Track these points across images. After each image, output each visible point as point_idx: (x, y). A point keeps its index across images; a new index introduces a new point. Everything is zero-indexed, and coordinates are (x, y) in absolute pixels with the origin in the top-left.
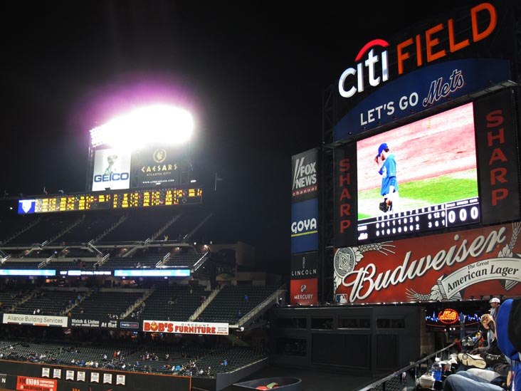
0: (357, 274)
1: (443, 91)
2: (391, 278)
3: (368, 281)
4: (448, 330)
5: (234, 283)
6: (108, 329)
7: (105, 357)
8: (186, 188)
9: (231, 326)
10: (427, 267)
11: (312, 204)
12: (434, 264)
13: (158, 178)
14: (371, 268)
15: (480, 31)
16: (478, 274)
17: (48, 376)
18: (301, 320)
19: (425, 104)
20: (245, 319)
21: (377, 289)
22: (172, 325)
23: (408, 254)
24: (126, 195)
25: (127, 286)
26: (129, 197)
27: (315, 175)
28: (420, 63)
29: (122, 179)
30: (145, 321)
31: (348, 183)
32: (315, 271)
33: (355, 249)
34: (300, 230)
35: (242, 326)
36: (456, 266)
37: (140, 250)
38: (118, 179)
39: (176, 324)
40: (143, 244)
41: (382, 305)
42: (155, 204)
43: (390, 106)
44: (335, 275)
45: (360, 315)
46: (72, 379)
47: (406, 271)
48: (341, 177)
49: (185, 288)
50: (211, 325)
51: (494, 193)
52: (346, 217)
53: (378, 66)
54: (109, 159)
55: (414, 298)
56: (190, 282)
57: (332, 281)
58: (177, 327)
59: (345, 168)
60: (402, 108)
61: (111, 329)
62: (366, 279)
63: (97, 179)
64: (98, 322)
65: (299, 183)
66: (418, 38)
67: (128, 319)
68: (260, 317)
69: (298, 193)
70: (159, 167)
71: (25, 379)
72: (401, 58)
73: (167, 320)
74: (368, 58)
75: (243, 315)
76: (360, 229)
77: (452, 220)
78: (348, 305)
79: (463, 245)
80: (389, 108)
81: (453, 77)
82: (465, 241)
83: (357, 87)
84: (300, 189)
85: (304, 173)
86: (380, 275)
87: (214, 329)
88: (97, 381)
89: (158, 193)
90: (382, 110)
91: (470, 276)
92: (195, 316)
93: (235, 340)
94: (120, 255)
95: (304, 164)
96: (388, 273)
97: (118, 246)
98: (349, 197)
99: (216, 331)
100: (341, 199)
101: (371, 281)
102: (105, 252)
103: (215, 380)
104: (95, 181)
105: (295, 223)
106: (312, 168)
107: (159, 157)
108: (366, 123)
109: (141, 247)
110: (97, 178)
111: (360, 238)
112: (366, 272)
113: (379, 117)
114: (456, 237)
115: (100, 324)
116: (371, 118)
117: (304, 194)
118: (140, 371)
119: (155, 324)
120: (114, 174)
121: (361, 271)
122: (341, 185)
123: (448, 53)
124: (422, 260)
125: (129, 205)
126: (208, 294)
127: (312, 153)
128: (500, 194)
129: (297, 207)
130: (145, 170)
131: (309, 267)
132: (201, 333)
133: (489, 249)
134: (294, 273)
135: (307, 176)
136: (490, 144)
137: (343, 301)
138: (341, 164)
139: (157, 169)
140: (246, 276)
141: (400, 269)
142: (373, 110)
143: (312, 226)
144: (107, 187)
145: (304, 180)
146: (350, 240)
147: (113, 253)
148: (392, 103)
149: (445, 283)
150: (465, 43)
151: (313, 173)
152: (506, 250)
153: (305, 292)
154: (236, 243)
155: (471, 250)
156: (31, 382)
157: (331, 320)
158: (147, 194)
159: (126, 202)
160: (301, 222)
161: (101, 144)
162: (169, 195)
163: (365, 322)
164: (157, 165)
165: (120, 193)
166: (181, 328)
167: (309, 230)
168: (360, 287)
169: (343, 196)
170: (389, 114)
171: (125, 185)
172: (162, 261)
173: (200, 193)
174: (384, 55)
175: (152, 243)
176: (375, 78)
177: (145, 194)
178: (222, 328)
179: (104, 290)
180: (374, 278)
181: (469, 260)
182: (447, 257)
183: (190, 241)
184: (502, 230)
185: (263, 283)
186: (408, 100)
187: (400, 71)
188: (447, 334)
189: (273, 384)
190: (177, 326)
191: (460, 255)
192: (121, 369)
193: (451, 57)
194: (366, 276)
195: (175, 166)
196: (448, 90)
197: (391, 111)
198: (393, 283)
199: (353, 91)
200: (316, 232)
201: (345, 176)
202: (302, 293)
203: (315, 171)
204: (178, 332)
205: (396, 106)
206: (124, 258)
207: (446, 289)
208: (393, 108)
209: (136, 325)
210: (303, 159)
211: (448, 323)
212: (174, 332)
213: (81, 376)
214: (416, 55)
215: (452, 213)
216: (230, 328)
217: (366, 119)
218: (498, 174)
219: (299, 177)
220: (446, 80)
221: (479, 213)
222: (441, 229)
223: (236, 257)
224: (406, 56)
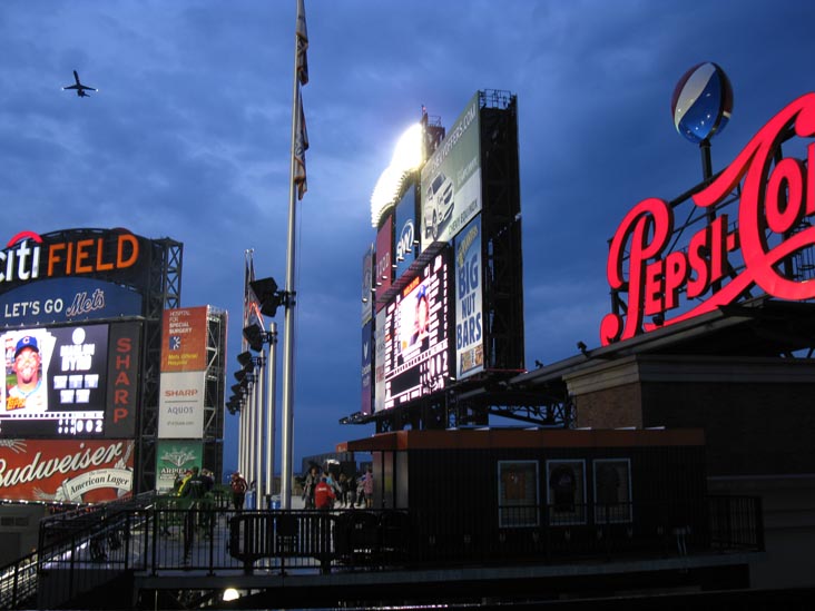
1: (86, 306)
2: (20, 476)
10: (55, 469)
12: (60, 467)
15: (123, 260)
16: (97, 481)
19: (68, 313)
21: (6, 485)
23: (38, 455)
28: (68, 271)
36: (80, 472)
43: (36, 305)
47: (35, 471)
53: (29, 259)
55: (41, 497)
60: (47, 311)
66: (70, 245)
72: (52, 260)
74: (20, 248)
77: (80, 430)
79: (87, 453)
80: (34, 307)
81: (96, 295)
82: (89, 450)
83: (5, 274)
86: (10, 472)
90: (27, 306)
91: (91, 482)
96: (18, 470)
113: (24, 315)
114: (82, 445)
116: (16, 313)
123: (94, 270)
124: (50, 462)
128: (121, 413)
133: (108, 460)
136: (118, 367)
141: (29, 469)
142: (18, 305)
148: (38, 303)
149: (69, 485)
150: (110, 266)
152: (121, 462)
155: (94, 458)
170: (34, 313)
174: (37, 250)
176: (25, 271)
180: (4, 474)
181: (91, 468)
182: (72, 462)
184: (120, 445)
186: (53, 304)
187: (50, 273)
191: (84, 462)
193: (96, 275)
196: (89, 307)
197: (36, 310)
198: (22, 481)
205: (41, 306)
207: (69, 492)
208: (38, 309)
214: (66, 262)
215: (81, 423)
217: (10, 311)
218: (122, 394)
220: (89, 296)
221: (103, 427)
222: (70, 436)
224: (57, 259)
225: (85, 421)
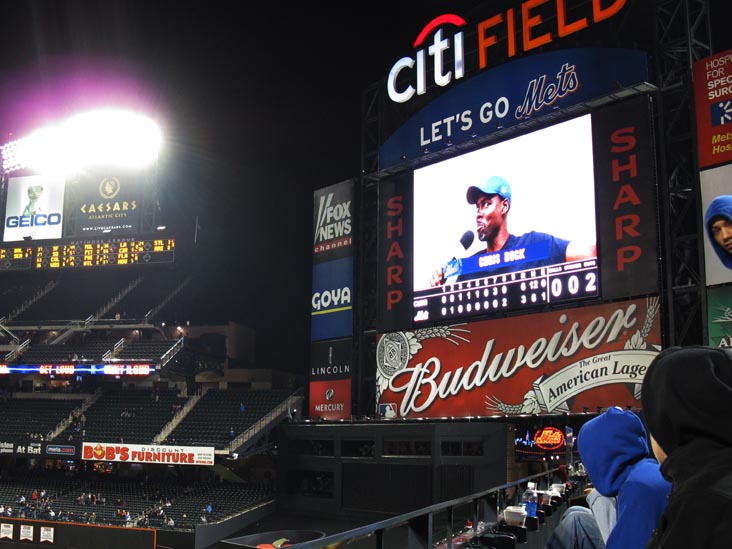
0: (412, 372)
1: (547, 96)
2: (463, 380)
3: (428, 384)
4: (548, 459)
5: (223, 386)
6: (27, 456)
7: (23, 499)
8: (150, 237)
9: (218, 452)
10: (518, 364)
11: (344, 265)
12: (528, 359)
13: (106, 223)
14: (433, 363)
15: (602, 9)
16: (595, 374)
18: (326, 443)
19: (519, 114)
20: (240, 441)
21: (442, 396)
22: (127, 450)
23: (490, 344)
24: (56, 248)
25: (56, 390)
26: (60, 251)
27: (349, 221)
28: (512, 52)
29: (50, 223)
30: (85, 444)
31: (400, 234)
32: (347, 368)
33: (409, 335)
34: (326, 305)
35: (235, 452)
36: (562, 363)
37: (77, 334)
38: (44, 224)
39: (133, 448)
40: (82, 325)
41: (449, 421)
42: (101, 263)
43: (466, 116)
44: (378, 374)
45: (415, 435)
47: (487, 369)
48: (389, 224)
49: (147, 392)
50: (187, 450)
52: (396, 286)
53: (448, 55)
54: (29, 191)
55: (499, 410)
56: (156, 383)
57: (373, 383)
58: (134, 454)
59: (396, 210)
60: (484, 121)
61: (33, 456)
62: (425, 381)
63: (11, 224)
64: (12, 446)
65: (324, 233)
66: (510, 13)
67: (55, 442)
68: (263, 438)
69: (322, 248)
70: (109, 208)
72: (485, 43)
73: (119, 442)
74: (433, 43)
75: (236, 435)
76: (417, 304)
77: (557, 293)
78: (397, 420)
79: (573, 330)
80: (464, 120)
81: (563, 75)
82: (576, 325)
83: (415, 87)
84: (325, 242)
85: (333, 218)
86: (447, 375)
87: (191, 456)
88: (10, 536)
89: (107, 246)
90: (452, 122)
91: (584, 378)
92: (163, 436)
93: (225, 473)
94: (46, 341)
95: (333, 204)
96: (459, 371)
97: (43, 328)
98: (401, 256)
99: (195, 458)
100: (388, 259)
101: (433, 384)
102: (22, 336)
103: (193, 535)
104: (8, 226)
105: (317, 295)
106: (344, 209)
107: (109, 189)
108: (428, 142)
109: (79, 328)
110: (11, 221)
111: (416, 319)
112: (425, 370)
113: (449, 134)
114: (563, 319)
115: (15, 449)
116: (437, 135)
117: (331, 250)
118: (77, 520)
119: (101, 448)
120: (38, 216)
121: (417, 369)
122: (389, 237)
123: (556, 38)
124: (511, 353)
125: (61, 264)
126: (183, 402)
127: (345, 187)
128: (628, 254)
129: (321, 269)
130: (87, 209)
131: (339, 361)
132: (171, 462)
133: (611, 338)
134: (315, 371)
135: (337, 222)
136: (616, 178)
137: (390, 414)
138: (390, 204)
139: (105, 208)
140: (241, 375)
141: (477, 367)
142: (439, 123)
143: (344, 299)
144: (27, 236)
145: (333, 228)
146: (403, 320)
147: (37, 337)
148: (468, 112)
149: (545, 387)
150: (581, 24)
151: (347, 218)
152: (637, 338)
153: (332, 401)
154: (228, 324)
155: (585, 338)
157: (373, 443)
158: (88, 247)
159: (57, 259)
160: (326, 293)
161: (18, 168)
162: (124, 250)
163: (424, 447)
164: (105, 202)
165: (48, 244)
166: (140, 455)
167: (340, 305)
168: (417, 393)
169: (391, 254)
170: (464, 128)
171: (55, 232)
172: (112, 350)
173: (171, 244)
174: (458, 39)
175: (96, 323)
176: (444, 74)
177: (86, 246)
178: (203, 455)
179: (19, 395)
180: (438, 380)
181: (582, 354)
182: (548, 349)
183: (155, 320)
184: (632, 308)
185: (268, 386)
186: (493, 108)
187: (482, 64)
188: (546, 465)
189: (283, 540)
190: (135, 452)
191: (568, 346)
192: (48, 517)
193: (559, 43)
194: (426, 375)
195: (133, 203)
196: (554, 95)
197: (466, 124)
198: (467, 388)
199: (409, 93)
200: (350, 308)
201: (395, 224)
202: (327, 402)
203: (349, 215)
204: (136, 460)
205: (475, 116)
206: (56, 345)
207: (546, 397)
208: (469, 121)
209: (70, 451)
210: (331, 196)
211: (549, 449)
212: (130, 460)
214: (506, 40)
215: (557, 282)
216: (216, 455)
217: (428, 136)
218: (627, 223)
219: (325, 224)
220: (552, 79)
221: (598, 283)
222: (541, 306)
223: (227, 346)
224: (491, 41)
225: (564, 279)
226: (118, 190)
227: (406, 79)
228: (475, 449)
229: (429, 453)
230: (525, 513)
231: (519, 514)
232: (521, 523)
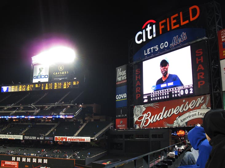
0: (143, 116)
1: (178, 41)
2: (157, 118)
3: (148, 119)
4: (181, 139)
5: (92, 120)
6: (40, 140)
7: (39, 152)
8: (72, 81)
9: (91, 138)
10: (172, 113)
11: (124, 87)
12: (175, 112)
13: (60, 77)
14: (149, 113)
15: (193, 17)
16: (193, 115)
17: (15, 160)
18: (120, 135)
19: (171, 46)
20: (97, 135)
21: (152, 122)
22: (67, 138)
23: (164, 108)
24: (47, 84)
25: (48, 122)
26: (48, 85)
27: (126, 76)
28: (168, 30)
29: (45, 78)
30: (55, 137)
31: (139, 79)
32: (126, 115)
33: (142, 106)
34: (120, 98)
35: (96, 138)
36: (184, 113)
37: (53, 107)
38: (44, 78)
39: (68, 137)
40: (54, 105)
41: (154, 129)
42: (59, 88)
43: (157, 47)
44: (134, 117)
45: (144, 133)
46: (25, 161)
47: (164, 115)
48: (136, 76)
49: (72, 123)
50: (83, 138)
51: (199, 82)
52: (139, 93)
53: (151, 31)
54: (40, 69)
55: (166, 126)
56: (74, 120)
57: (133, 119)
58: (69, 139)
59: (138, 72)
60: (162, 48)
61: (41, 140)
62: (147, 118)
63: (35, 78)
64: (36, 137)
65: (119, 79)
66: (168, 19)
67: (47, 136)
68: (103, 134)
69: (118, 83)
70: (61, 73)
71: (5, 162)
72: (161, 27)
73: (65, 136)
74: (147, 28)
75: (96, 134)
76: (144, 97)
77: (182, 94)
78: (140, 129)
79: (187, 104)
80: (156, 48)
81: (182, 35)
82: (187, 102)
83: (143, 39)
84: (119, 81)
86: (153, 117)
87: (84, 139)
88: (36, 162)
89: (60, 83)
90: (153, 49)
91: (189, 117)
92: (76, 134)
93: (93, 144)
94: (45, 109)
95: (121, 71)
96: (156, 115)
97: (44, 106)
98: (140, 85)
99: (85, 140)
100: (136, 86)
101: (149, 119)
102: (38, 108)
103: (85, 161)
104: (34, 78)
105: (117, 96)
106: (124, 73)
107: (61, 68)
108: (147, 54)
109: (53, 106)
110: (35, 77)
111: (144, 101)
112: (147, 115)
113: (152, 52)
114: (184, 101)
115: (37, 138)
116: (149, 52)
117: (121, 84)
118: (53, 157)
119: (60, 138)
120: (42, 76)
121: (145, 115)
122: (137, 80)
123: (180, 26)
124: (170, 110)
126: (82, 125)
127: (124, 66)
128: (201, 83)
129: (118, 89)
130: (55, 74)
131: (123, 113)
132: (79, 141)
133: (197, 105)
134: (117, 116)
135: (122, 76)
136: (197, 63)
137: (138, 127)
138: (137, 71)
139: (60, 73)
140: (97, 117)
141: (161, 114)
142: (149, 49)
143: (125, 96)
144: (39, 81)
145: (121, 78)
146: (141, 102)
147: (42, 108)
148: (157, 46)
149: (179, 119)
150: (187, 22)
151: (125, 75)
152: (204, 106)
154: (93, 104)
155: (190, 106)
156: (7, 163)
157: (133, 135)
158: (56, 84)
159: (47, 87)
160: (120, 95)
161: (36, 63)
162: (65, 84)
163: (147, 136)
164: (60, 72)
165: (45, 83)
166: (71, 139)
167: (123, 98)
168: (145, 121)
169: (137, 84)
170: (156, 50)
171: (47, 80)
172: (62, 111)
173: (78, 83)
174: (154, 26)
175: (58, 104)
176: (150, 36)
177: (55, 84)
178: (87, 139)
179: (37, 124)
180: (150, 118)
181: (189, 110)
182: (180, 109)
183: (74, 103)
184: (202, 97)
185: (104, 120)
186: (164, 45)
187: (161, 33)
188: (180, 140)
189: (109, 162)
190: (69, 138)
191: (186, 108)
192: (46, 156)
193: (181, 27)
194: (147, 117)
195: (67, 72)
196: (180, 41)
197: (157, 49)
198: (158, 120)
199: (141, 41)
200: (126, 99)
201: (138, 76)
202: (121, 124)
203: (126, 74)
204: (69, 141)
205: (159, 47)
206: (46, 110)
207: (180, 122)
208: (157, 48)
209: (52, 139)
210: (121, 69)
211: (181, 136)
212: (67, 141)
213: (29, 160)
214: (167, 27)
215: (182, 91)
216: (91, 139)
217: (146, 52)
218: (201, 75)
219: (119, 77)
220: (179, 37)
221: (193, 91)
222: (178, 97)
223: (93, 109)
224: (163, 27)
225: (184, 90)
226: (63, 68)
227: (140, 37)
228: (160, 136)
229: (148, 138)
230: (175, 154)
231: (173, 154)
232: (174, 157)
